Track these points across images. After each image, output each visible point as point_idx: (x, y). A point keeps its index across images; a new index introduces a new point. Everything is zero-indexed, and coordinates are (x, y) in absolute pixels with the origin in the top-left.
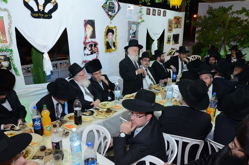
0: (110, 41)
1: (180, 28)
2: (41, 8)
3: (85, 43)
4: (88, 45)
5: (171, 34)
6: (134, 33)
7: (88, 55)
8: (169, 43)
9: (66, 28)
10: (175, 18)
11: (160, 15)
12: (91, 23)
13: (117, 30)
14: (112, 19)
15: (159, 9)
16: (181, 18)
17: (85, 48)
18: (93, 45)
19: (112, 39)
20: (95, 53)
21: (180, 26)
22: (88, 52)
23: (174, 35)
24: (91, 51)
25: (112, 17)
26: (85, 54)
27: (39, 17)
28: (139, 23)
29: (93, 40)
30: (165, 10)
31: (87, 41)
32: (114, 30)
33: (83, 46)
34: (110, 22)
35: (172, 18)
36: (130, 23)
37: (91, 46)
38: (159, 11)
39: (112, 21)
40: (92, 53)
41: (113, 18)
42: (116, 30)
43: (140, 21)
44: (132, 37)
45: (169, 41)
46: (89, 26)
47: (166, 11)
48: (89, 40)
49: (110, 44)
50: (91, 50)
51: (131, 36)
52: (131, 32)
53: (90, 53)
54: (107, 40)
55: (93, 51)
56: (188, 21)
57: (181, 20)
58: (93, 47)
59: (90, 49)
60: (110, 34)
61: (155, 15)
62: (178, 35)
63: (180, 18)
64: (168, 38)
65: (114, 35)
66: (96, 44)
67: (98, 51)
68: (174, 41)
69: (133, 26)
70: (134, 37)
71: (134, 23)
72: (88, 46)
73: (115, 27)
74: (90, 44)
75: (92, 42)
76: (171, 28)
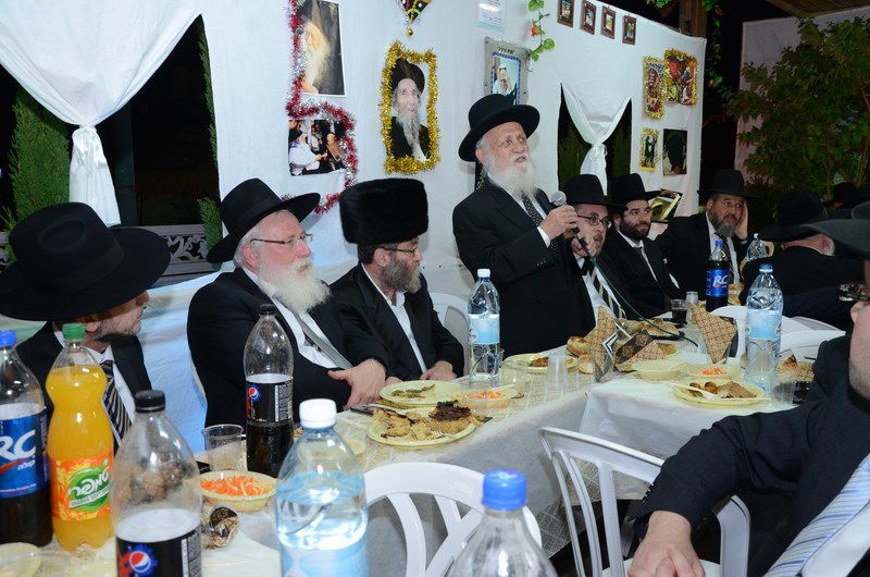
0: (405, 120)
1: (690, 104)
3: (293, 110)
4: (309, 121)
5: (659, 127)
7: (305, 172)
8: (649, 163)
9: (200, 16)
10: (672, 57)
11: (610, 33)
12: (323, 17)
13: (438, 72)
14: (416, 15)
15: (607, 5)
16: (694, 60)
17: (294, 135)
18: (332, 129)
19: (415, 111)
20: (339, 165)
21: (689, 95)
22: (305, 155)
23: (667, 132)
24: (319, 157)
25: (417, 7)
26: (292, 167)
28: (529, 54)
29: (334, 101)
30: (633, 15)
31: (304, 102)
32: (424, 68)
33: (286, 123)
34: (403, 29)
35: (660, 56)
36: (494, 52)
37: (321, 128)
38: (608, 17)
39: (414, 27)
40: (325, 167)
41: (421, 9)
42: (433, 68)
43: (532, 44)
45: (649, 155)
46: (311, 28)
47: (633, 21)
48: (311, 97)
49: (408, 136)
50: (323, 148)
52: (498, 90)
53: (316, 166)
54: (394, 112)
55: (330, 156)
56: (720, 80)
57: (692, 68)
58: (330, 137)
59: (315, 144)
60: (407, 84)
61: (591, 30)
62: (684, 133)
63: (688, 60)
64: (648, 144)
65: (426, 94)
66: (344, 126)
67: (352, 159)
68: (667, 158)
69: (504, 63)
71: (509, 53)
72: (307, 127)
73: (429, 57)
74: (319, 117)
75: (327, 107)
76: (656, 100)
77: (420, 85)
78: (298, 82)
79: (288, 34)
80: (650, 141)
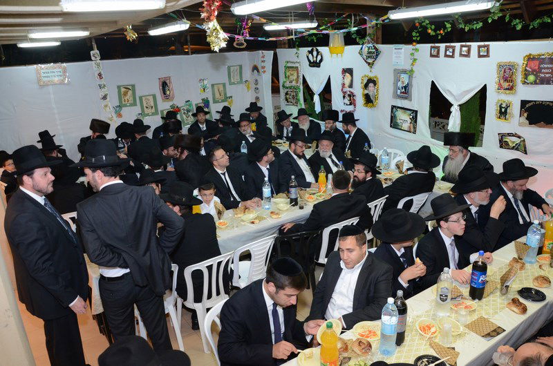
0: (371, 94)
2: (315, 59)
4: (347, 94)
6: (405, 87)
7: (346, 105)
8: (503, 118)
10: (530, 58)
11: (468, 55)
12: (349, 71)
17: (344, 97)
22: (347, 101)
26: (344, 104)
27: (314, 66)
29: (351, 89)
31: (345, 90)
33: (342, 95)
36: (398, 73)
37: (349, 96)
40: (351, 104)
44: (401, 93)
46: (347, 74)
47: (488, 47)
48: (347, 89)
51: (399, 91)
52: (400, 84)
53: (349, 104)
54: (366, 92)
55: (352, 102)
58: (352, 98)
59: (349, 99)
60: (371, 85)
61: (452, 56)
64: (501, 107)
69: (403, 76)
70: (406, 93)
71: (405, 72)
72: (347, 96)
76: (511, 84)
77: (375, 84)
78: (344, 85)
79: (341, 76)
80: (504, 105)
